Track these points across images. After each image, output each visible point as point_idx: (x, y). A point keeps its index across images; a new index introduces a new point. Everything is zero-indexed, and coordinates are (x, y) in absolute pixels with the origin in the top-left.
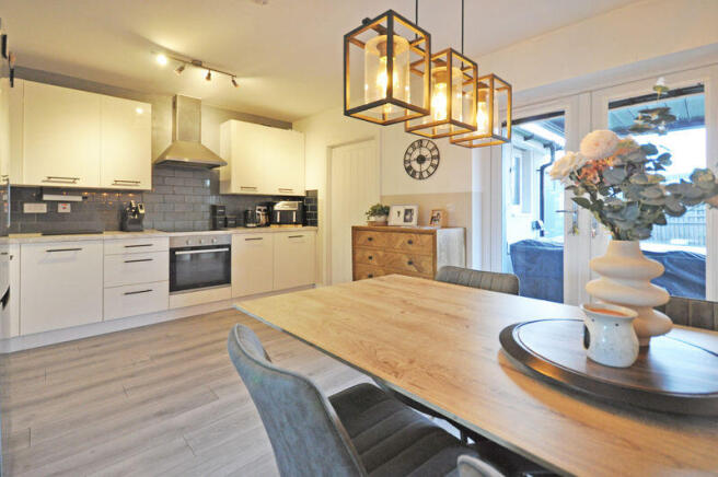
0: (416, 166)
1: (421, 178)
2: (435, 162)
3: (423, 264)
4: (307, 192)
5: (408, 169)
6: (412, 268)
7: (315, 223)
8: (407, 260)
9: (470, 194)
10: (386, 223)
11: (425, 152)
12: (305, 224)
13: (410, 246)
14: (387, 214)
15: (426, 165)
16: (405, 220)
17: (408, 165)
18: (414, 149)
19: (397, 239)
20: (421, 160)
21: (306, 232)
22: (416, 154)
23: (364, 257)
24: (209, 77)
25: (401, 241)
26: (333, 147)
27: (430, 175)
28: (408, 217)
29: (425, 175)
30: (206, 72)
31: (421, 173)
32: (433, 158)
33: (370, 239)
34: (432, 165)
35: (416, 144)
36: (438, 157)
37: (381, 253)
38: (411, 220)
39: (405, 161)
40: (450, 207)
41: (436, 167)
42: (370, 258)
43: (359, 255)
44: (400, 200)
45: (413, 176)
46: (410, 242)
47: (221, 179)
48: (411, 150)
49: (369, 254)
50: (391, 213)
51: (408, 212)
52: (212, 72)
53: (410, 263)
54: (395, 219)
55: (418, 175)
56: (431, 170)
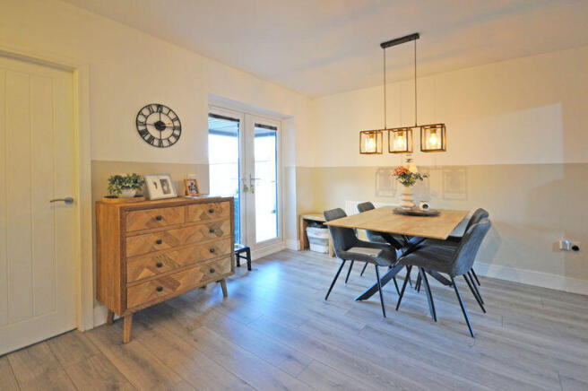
0: (153, 131)
1: (160, 145)
2: (177, 132)
5: (143, 133)
8: (208, 229)
10: (149, 198)
11: (165, 120)
13: (211, 215)
15: (166, 133)
16: (165, 193)
17: (141, 128)
18: (152, 112)
20: (160, 126)
22: (154, 118)
23: (148, 244)
25: (199, 213)
27: (171, 144)
28: (165, 188)
29: (165, 143)
31: (160, 141)
32: (174, 128)
33: (159, 218)
34: (173, 135)
35: (155, 108)
36: (180, 129)
38: (169, 191)
39: (138, 123)
41: (178, 137)
42: (159, 242)
45: (150, 141)
46: (211, 211)
48: (146, 112)
49: (156, 237)
51: (163, 182)
53: (212, 231)
55: (156, 142)
56: (172, 140)
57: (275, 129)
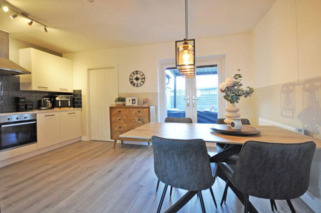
0: (135, 81)
1: (137, 86)
2: (143, 80)
3: (145, 120)
4: (74, 91)
5: (132, 82)
6: (140, 122)
7: (80, 106)
8: (138, 119)
9: (157, 93)
10: (125, 105)
11: (139, 76)
12: (74, 107)
13: (139, 114)
14: (125, 101)
15: (139, 81)
16: (133, 103)
17: (131, 81)
18: (134, 74)
19: (133, 111)
20: (137, 79)
21: (77, 111)
22: (135, 76)
23: (116, 120)
24: (31, 24)
25: (134, 112)
26: (90, 70)
27: (141, 85)
28: (133, 102)
29: (139, 85)
30: (30, 21)
31: (137, 84)
33: (120, 112)
35: (135, 73)
36: (144, 78)
37: (125, 117)
38: (135, 103)
39: (130, 79)
40: (150, 98)
41: (144, 82)
42: (120, 120)
43: (114, 119)
44: (130, 95)
45: (134, 85)
46: (139, 112)
47: (21, 82)
48: (132, 75)
49: (119, 118)
50: (126, 100)
51: (133, 100)
52: (33, 22)
53: (139, 120)
54: (128, 103)
55: (136, 85)
56: (142, 83)
57: (216, 66)
